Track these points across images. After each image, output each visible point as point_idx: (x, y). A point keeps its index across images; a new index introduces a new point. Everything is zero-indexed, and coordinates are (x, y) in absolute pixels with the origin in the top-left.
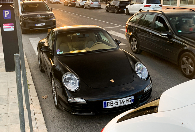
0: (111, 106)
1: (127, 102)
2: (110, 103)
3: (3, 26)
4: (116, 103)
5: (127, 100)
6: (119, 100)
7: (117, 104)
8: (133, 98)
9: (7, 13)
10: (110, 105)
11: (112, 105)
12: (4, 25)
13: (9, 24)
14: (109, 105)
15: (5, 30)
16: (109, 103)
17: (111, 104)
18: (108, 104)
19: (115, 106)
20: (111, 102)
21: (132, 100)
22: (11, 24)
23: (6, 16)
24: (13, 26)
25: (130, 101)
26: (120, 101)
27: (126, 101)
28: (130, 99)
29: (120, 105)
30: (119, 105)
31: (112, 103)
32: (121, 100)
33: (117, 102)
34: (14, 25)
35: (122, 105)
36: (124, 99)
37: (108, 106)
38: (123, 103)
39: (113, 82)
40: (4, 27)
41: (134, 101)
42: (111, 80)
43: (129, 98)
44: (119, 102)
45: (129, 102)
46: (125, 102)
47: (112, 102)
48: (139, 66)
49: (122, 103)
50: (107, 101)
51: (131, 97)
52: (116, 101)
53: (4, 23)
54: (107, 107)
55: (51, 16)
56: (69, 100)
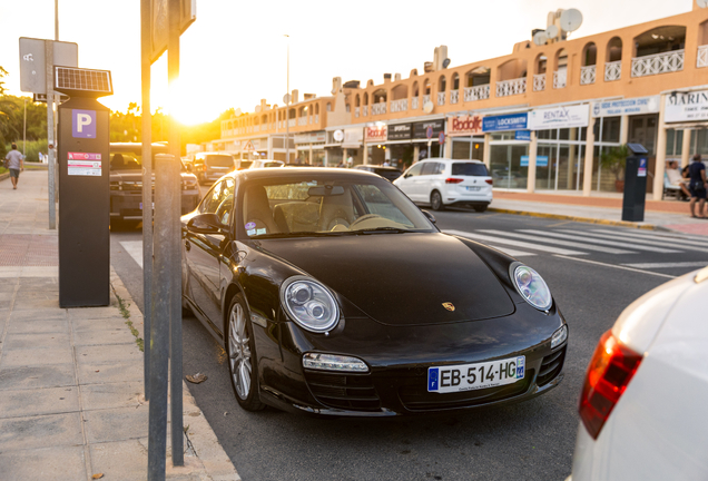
0: (453, 384)
1: (504, 374)
2: (450, 375)
3: (67, 158)
4: (469, 375)
5: (504, 368)
6: (478, 366)
7: (471, 378)
8: (520, 361)
9: (84, 119)
10: (449, 381)
11: (456, 381)
12: (70, 156)
13: (86, 156)
14: (445, 382)
15: (71, 172)
16: (445, 375)
17: (453, 377)
18: (443, 378)
19: (464, 385)
20: (453, 371)
21: (519, 369)
22: (93, 155)
23: (80, 129)
24: (100, 163)
25: (512, 373)
26: (482, 368)
27: (501, 371)
28: (512, 366)
29: (483, 384)
30: (478, 384)
31: (456, 374)
32: (487, 365)
33: (472, 372)
34: (102, 160)
35: (488, 383)
36: (497, 364)
37: (443, 385)
38: (492, 377)
39: (453, 309)
40: (69, 162)
41: (523, 374)
42: (446, 305)
43: (509, 360)
44: (478, 374)
45: (511, 376)
46: (497, 376)
47: (458, 371)
48: (521, 274)
49: (487, 377)
50: (441, 368)
51: (514, 359)
52: (470, 369)
53: (73, 151)
54: (441, 390)
55: (188, 183)
56: (307, 363)
